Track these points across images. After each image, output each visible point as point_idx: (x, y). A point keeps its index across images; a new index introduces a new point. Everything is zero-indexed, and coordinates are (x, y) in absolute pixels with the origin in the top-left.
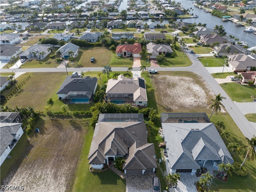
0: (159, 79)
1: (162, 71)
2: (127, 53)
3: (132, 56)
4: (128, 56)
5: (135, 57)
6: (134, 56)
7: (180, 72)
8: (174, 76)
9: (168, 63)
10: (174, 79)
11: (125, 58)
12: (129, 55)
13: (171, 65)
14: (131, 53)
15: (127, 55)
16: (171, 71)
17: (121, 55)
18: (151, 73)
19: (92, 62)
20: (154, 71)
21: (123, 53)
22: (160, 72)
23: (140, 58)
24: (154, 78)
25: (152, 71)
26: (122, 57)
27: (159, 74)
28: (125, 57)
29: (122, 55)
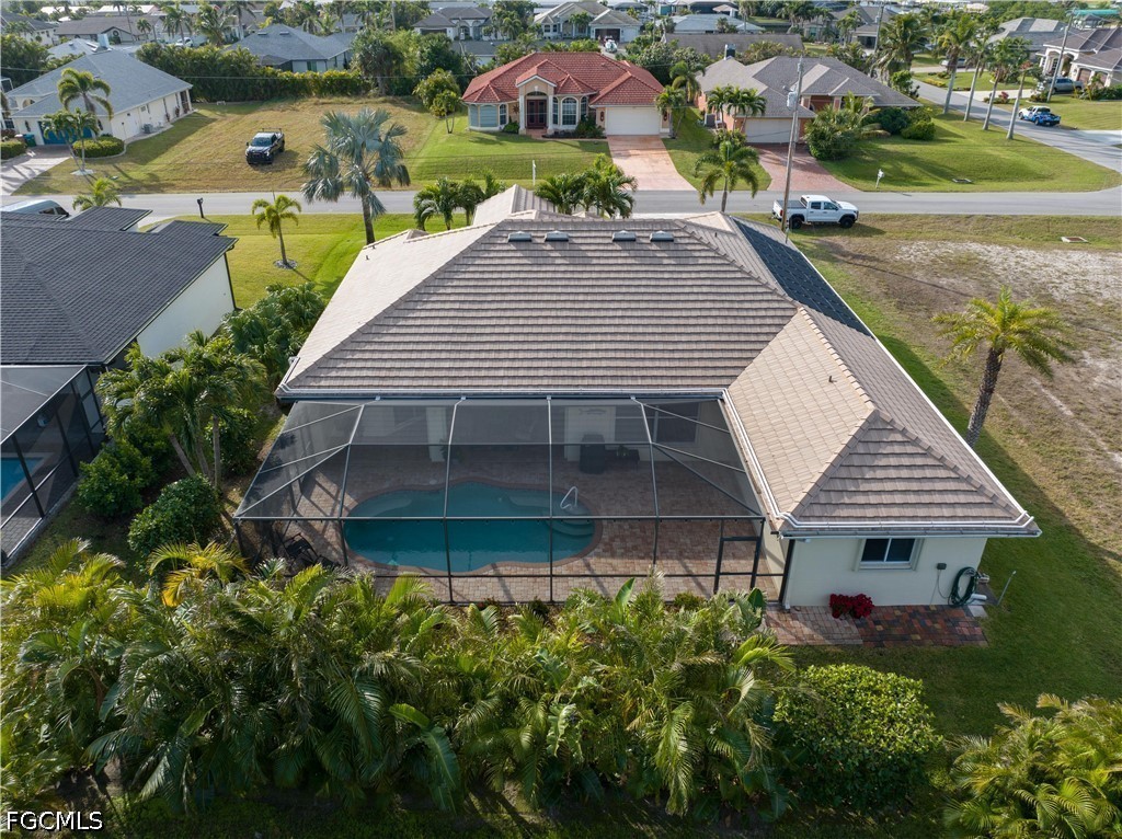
0: (910, 267)
1: (901, 217)
2: (555, 107)
3: (598, 122)
4: (562, 127)
5: (617, 138)
6: (607, 132)
7: (1068, 219)
8: (1036, 246)
9: (907, 168)
10: (1061, 266)
11: (541, 139)
12: (569, 120)
13: (947, 184)
14: (584, 107)
15: (555, 122)
16: (985, 218)
17: (503, 122)
18: (797, 223)
19: (256, 160)
20: (828, 206)
21: (516, 109)
22: (884, 218)
23: (664, 140)
24: (855, 257)
25: (816, 205)
26: (510, 132)
27: (880, 232)
28: (536, 134)
29: (515, 125)
